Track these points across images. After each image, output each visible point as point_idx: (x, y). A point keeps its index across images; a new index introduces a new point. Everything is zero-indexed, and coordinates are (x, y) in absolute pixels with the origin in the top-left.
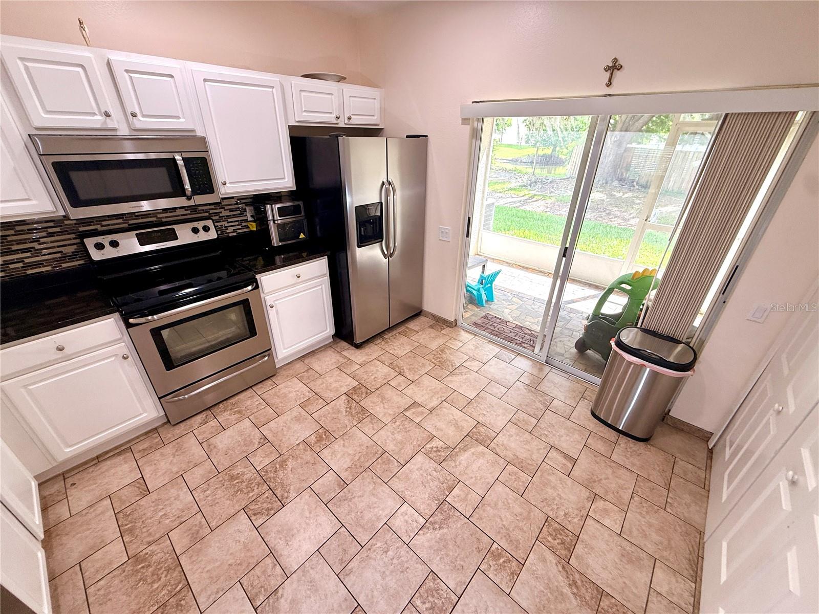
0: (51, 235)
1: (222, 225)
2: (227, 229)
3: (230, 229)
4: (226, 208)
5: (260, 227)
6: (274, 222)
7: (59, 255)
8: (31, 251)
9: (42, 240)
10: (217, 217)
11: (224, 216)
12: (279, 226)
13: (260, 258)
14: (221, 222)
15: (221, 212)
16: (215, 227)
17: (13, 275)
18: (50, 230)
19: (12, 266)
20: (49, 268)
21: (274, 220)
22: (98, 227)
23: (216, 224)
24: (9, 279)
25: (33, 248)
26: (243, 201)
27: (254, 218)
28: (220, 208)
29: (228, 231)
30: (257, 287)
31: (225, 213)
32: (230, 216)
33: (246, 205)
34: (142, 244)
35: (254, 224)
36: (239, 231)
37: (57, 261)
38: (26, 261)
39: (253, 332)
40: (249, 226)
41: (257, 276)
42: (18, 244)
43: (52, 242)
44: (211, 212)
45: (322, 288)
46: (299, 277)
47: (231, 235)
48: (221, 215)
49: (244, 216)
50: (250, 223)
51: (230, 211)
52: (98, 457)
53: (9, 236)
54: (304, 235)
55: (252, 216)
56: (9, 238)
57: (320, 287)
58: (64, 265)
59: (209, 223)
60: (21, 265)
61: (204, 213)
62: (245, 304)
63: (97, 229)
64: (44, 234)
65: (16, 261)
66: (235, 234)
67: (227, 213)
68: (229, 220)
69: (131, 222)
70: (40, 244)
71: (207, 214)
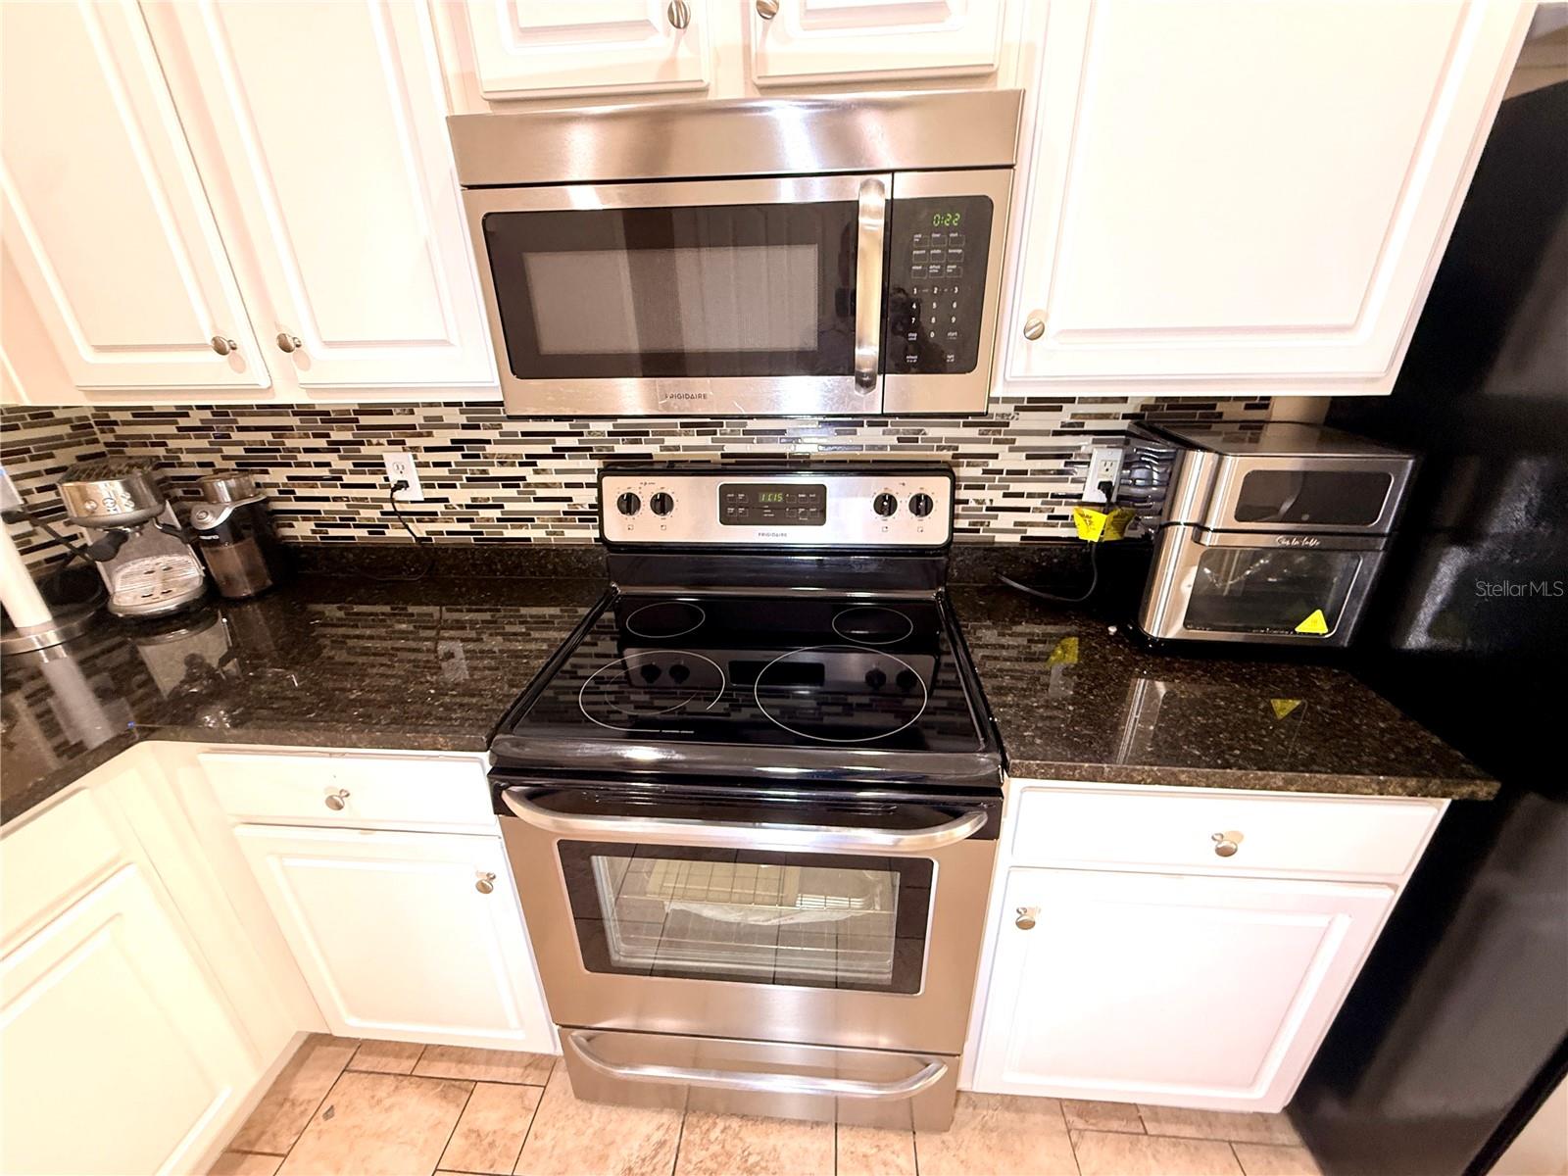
0: (559, 453)
1: (982, 502)
2: (996, 517)
3: (1006, 520)
4: (1020, 441)
5: (1122, 532)
6: (1197, 539)
7: (563, 506)
8: (518, 486)
9: (541, 464)
10: (977, 472)
11: (1000, 472)
12: (1212, 558)
13: (1073, 642)
14: (982, 487)
15: (995, 456)
16: (954, 502)
17: (481, 533)
18: (561, 442)
19: (484, 513)
20: (541, 534)
21: (1200, 528)
22: (653, 449)
23: (962, 494)
24: (475, 539)
25: (523, 478)
26: (1090, 425)
27: (1109, 496)
28: (997, 442)
29: (994, 524)
30: (990, 832)
31: (1008, 460)
32: (1025, 472)
33: (1095, 442)
34: (726, 519)
35: (1100, 520)
36: (1032, 532)
37: (560, 520)
38: (508, 506)
39: (906, 976)
40: (1078, 520)
41: (1014, 788)
42: (502, 464)
43: (558, 472)
44: (963, 449)
45: (1325, 933)
46: (1225, 852)
47: (1000, 538)
48: (992, 464)
49: (1074, 481)
50: (1086, 511)
51: (1028, 457)
52: (424, 1052)
53: (488, 442)
54: (1330, 623)
55: (1106, 487)
56: (490, 449)
57: (1322, 921)
58: (569, 534)
59: (937, 488)
60: (496, 513)
61: (940, 448)
62: (913, 876)
63: (650, 456)
64: (547, 449)
65: (491, 502)
66: (1016, 538)
67: (1019, 462)
68: (1014, 488)
69: (730, 448)
70: (536, 472)
71: (947, 455)
